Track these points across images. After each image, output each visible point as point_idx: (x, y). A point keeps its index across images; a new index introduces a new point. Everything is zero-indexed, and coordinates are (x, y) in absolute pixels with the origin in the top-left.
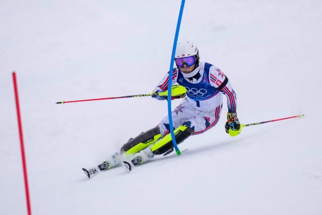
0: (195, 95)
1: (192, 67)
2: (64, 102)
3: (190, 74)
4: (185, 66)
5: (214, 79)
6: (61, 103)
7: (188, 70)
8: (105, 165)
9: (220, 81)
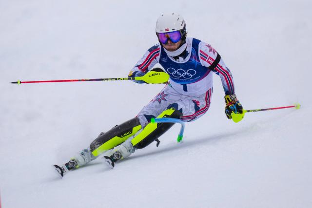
0: (182, 78)
1: (177, 44)
2: (21, 82)
3: (175, 51)
4: (169, 42)
5: (204, 56)
6: (17, 83)
7: (173, 47)
8: (73, 163)
9: (211, 59)
